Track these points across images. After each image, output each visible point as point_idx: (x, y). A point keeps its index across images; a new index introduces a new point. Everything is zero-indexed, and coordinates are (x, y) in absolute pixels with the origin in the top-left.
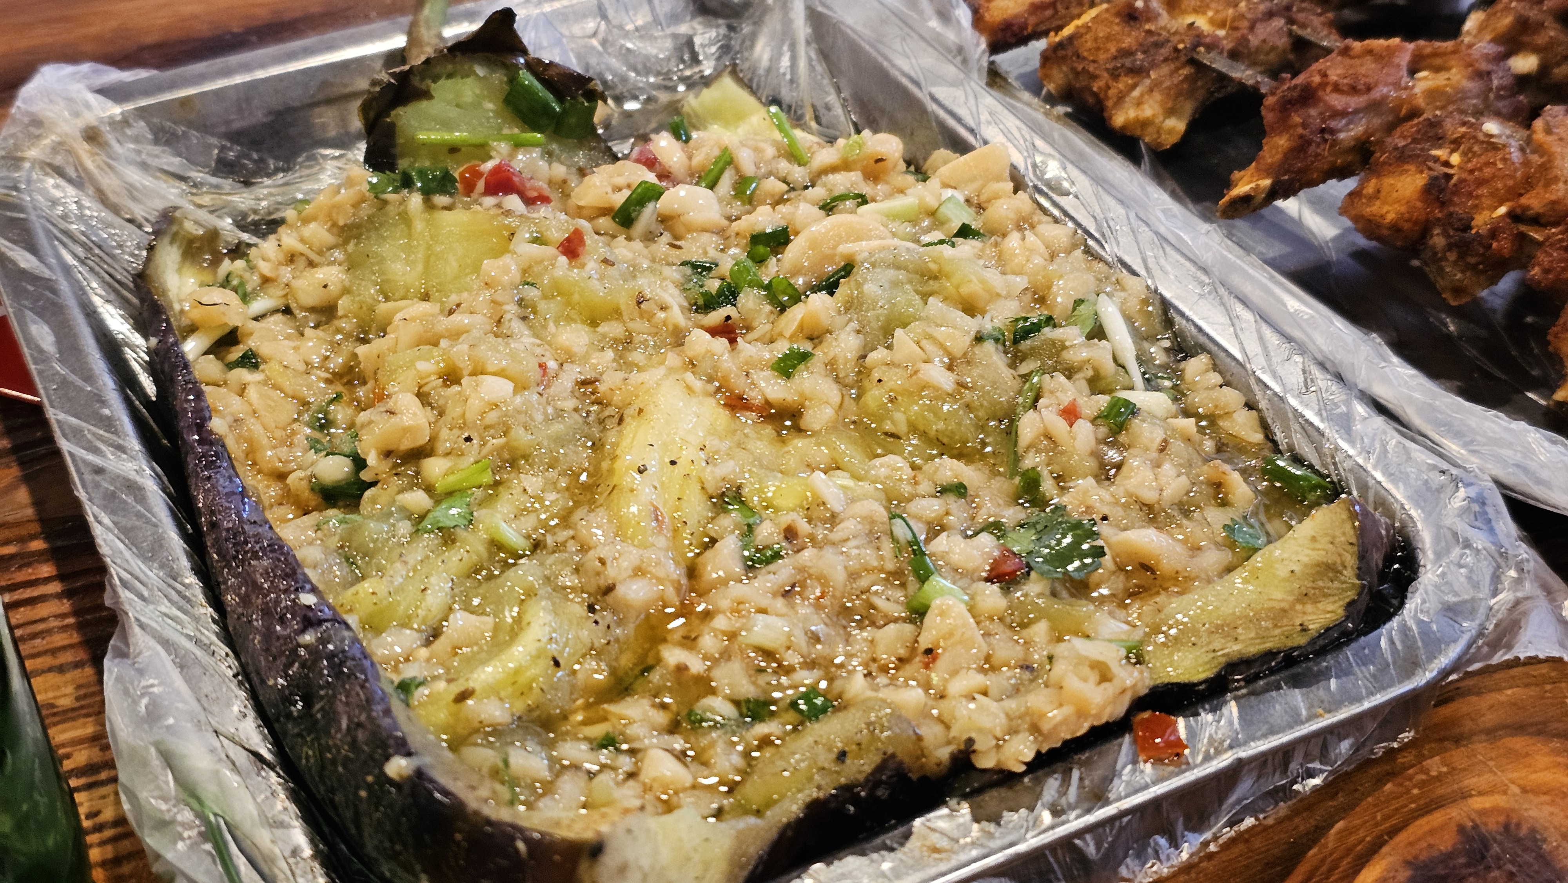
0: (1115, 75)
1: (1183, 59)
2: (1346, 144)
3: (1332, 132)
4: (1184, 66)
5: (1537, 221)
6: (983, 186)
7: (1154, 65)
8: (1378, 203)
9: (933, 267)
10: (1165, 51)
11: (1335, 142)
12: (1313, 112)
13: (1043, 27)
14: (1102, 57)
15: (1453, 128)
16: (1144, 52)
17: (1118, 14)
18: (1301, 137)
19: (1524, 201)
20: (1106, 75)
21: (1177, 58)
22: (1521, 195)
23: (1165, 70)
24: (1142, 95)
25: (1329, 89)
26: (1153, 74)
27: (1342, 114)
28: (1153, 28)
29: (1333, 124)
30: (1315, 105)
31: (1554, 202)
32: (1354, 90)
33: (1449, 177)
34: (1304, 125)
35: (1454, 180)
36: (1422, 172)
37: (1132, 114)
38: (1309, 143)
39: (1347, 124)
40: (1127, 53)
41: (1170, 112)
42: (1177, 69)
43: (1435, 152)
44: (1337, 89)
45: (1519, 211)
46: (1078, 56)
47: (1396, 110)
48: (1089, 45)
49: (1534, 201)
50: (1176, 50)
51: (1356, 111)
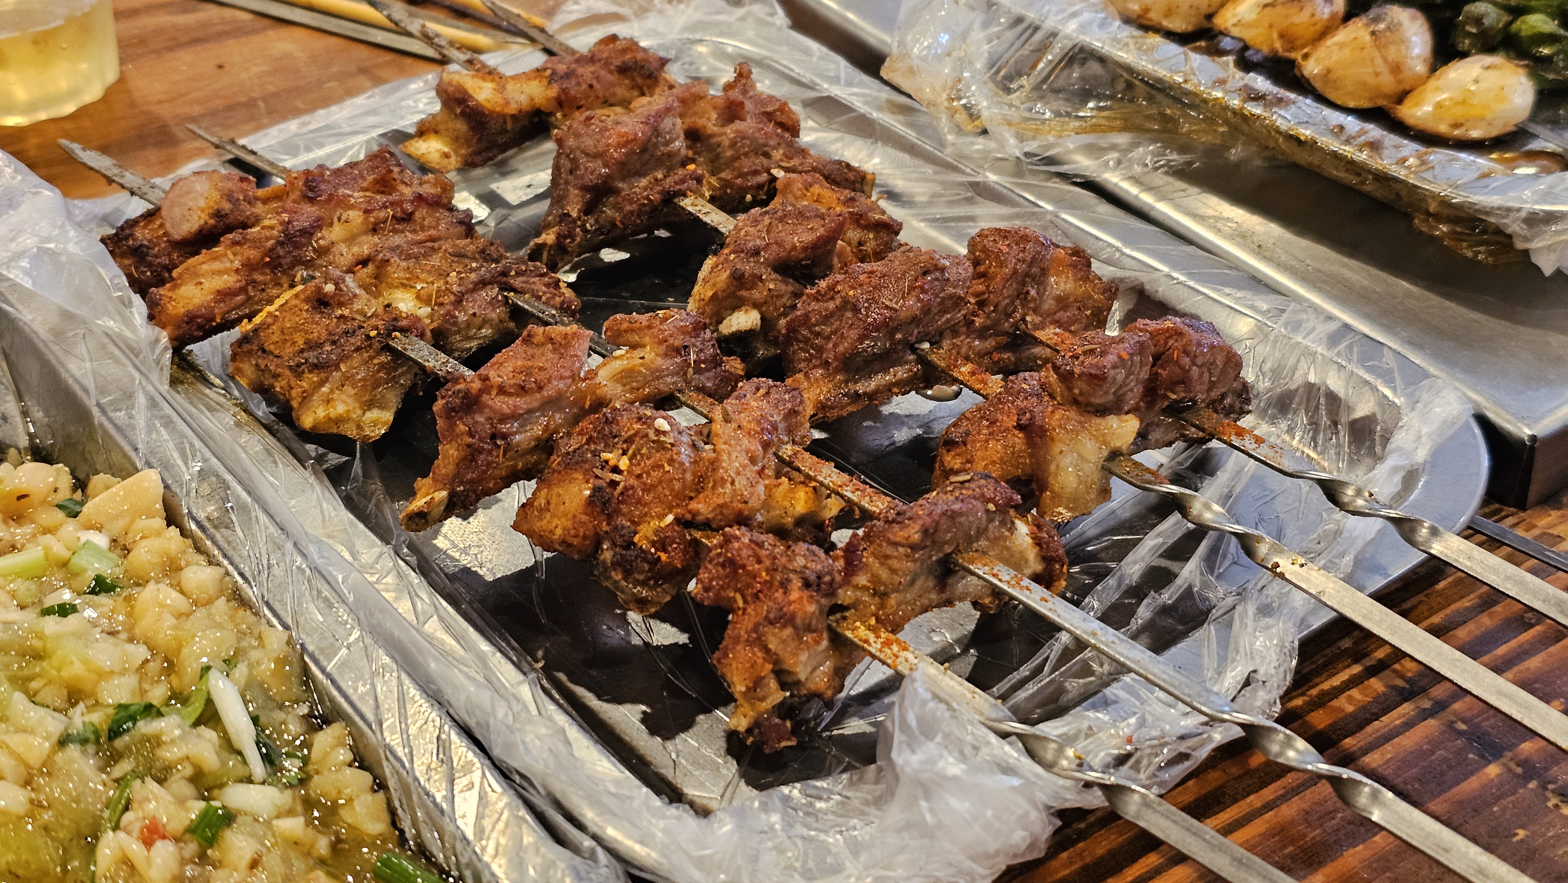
0: (297, 371)
1: (377, 346)
2: (524, 446)
3: (504, 437)
4: (378, 353)
5: (707, 526)
6: (132, 522)
7: (344, 358)
8: (548, 516)
9: (37, 644)
10: (357, 340)
11: (508, 447)
12: (480, 419)
13: (233, 315)
14: (289, 350)
15: (628, 425)
16: (334, 343)
17: (307, 300)
18: (469, 446)
19: (693, 505)
20: (288, 373)
21: (370, 346)
22: (691, 498)
23: (356, 360)
24: (332, 391)
25: (494, 392)
26: (343, 368)
27: (514, 416)
28: (346, 312)
29: (504, 428)
30: (481, 411)
31: (721, 506)
32: (522, 390)
33: (614, 484)
34: (471, 434)
35: (620, 488)
36: (587, 482)
37: (321, 413)
38: (480, 451)
39: (522, 426)
40: (312, 345)
41: (369, 405)
42: (372, 358)
43: (605, 456)
44: (502, 390)
45: (688, 517)
46: (264, 351)
47: (578, 402)
48: (275, 338)
49: (702, 507)
50: (368, 337)
51: (530, 412)
